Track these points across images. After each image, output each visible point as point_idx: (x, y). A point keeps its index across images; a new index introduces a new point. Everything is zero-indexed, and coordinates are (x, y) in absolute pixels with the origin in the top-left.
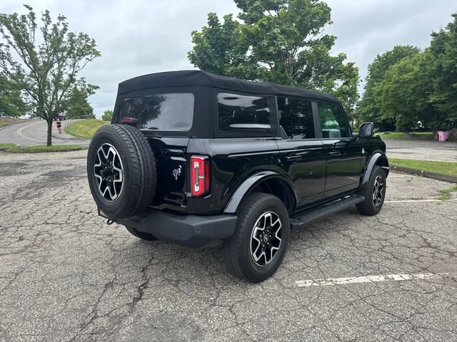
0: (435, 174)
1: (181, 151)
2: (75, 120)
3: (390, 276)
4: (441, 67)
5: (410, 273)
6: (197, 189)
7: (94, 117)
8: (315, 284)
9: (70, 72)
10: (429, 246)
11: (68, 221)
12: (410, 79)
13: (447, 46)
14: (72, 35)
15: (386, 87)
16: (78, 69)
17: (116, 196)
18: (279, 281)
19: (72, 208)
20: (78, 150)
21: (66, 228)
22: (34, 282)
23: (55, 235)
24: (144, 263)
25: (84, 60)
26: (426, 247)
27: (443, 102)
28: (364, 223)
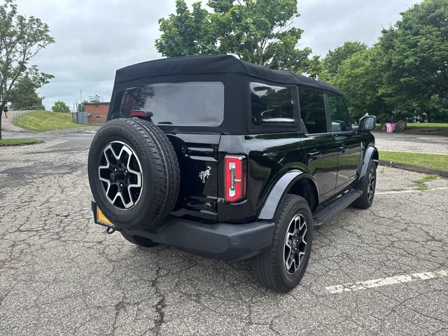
0: (404, 165)
1: (211, 150)
2: (24, 112)
3: (415, 275)
4: (390, 62)
5: (432, 270)
6: (232, 194)
7: (43, 108)
8: (346, 290)
9: (21, 59)
10: (433, 239)
11: (46, 227)
12: (362, 73)
13: (396, 42)
14: (21, 19)
15: (339, 81)
16: (29, 56)
17: (131, 203)
18: (308, 288)
19: (45, 212)
20: (32, 143)
21: (46, 236)
22: (25, 308)
23: (34, 245)
24: (151, 275)
25: (35, 46)
26: (431, 240)
27: (390, 95)
28: (362, 217)
